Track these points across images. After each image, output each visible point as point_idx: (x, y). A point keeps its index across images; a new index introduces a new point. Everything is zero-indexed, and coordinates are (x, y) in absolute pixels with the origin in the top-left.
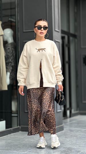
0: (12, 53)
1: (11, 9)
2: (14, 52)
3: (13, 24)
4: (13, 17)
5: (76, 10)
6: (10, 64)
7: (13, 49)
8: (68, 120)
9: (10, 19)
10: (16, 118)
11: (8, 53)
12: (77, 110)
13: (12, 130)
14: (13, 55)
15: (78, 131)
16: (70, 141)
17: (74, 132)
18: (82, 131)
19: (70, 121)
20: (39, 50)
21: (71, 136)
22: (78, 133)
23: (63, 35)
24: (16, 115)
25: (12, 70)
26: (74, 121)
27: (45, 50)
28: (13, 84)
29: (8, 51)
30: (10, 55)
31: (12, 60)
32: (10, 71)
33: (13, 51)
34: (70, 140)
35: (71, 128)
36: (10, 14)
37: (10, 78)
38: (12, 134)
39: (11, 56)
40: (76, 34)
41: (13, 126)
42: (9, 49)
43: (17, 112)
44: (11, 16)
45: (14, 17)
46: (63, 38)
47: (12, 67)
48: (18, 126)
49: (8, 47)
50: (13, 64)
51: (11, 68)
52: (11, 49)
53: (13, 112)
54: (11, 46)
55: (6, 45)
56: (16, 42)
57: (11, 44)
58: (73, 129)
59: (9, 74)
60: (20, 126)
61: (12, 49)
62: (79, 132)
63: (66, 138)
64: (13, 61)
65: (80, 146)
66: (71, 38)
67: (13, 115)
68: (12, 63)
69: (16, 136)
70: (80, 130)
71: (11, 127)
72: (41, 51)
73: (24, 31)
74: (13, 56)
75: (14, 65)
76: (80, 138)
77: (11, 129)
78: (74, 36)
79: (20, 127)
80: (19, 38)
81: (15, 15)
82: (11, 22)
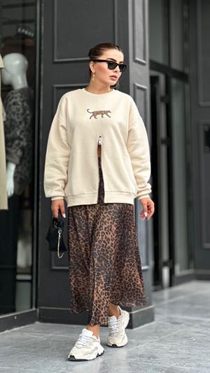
0: (23, 114)
1: (24, 5)
2: (28, 112)
3: (29, 42)
4: (27, 25)
5: (186, 14)
6: (17, 142)
7: (25, 104)
8: (166, 293)
9: (19, 30)
10: (28, 285)
11: (14, 114)
12: (188, 268)
13: (16, 318)
14: (25, 119)
15: (191, 323)
16: (172, 351)
17: (183, 325)
18: (203, 324)
19: (171, 297)
20: (95, 114)
21: (175, 336)
22: (193, 329)
23: (155, 73)
24: (28, 277)
25: (22, 159)
26: (182, 297)
27: (109, 114)
28: (23, 194)
29: (14, 108)
30: (18, 121)
31: (22, 132)
32: (17, 160)
33: (25, 111)
34: (170, 349)
35: (173, 316)
36: (20, 18)
37: (15, 178)
38: (15, 329)
39: (20, 123)
40: (187, 71)
41: (17, 306)
42: (14, 104)
43: (31, 270)
44: (24, 22)
45: (31, 26)
46: (154, 80)
47: (23, 149)
48: (31, 307)
49: (13, 100)
50: (24, 143)
51: (19, 153)
52: (20, 103)
53: (18, 271)
54: (21, 97)
55: (10, 94)
56: (34, 89)
57: (22, 91)
58: (179, 317)
59: (12, 167)
60: (36, 307)
61: (23, 105)
62: (196, 327)
63: (161, 341)
64: (25, 136)
65: (199, 366)
66: (174, 82)
67: (19, 277)
68: (21, 139)
69: (27, 335)
70: (198, 321)
71: (14, 310)
72: (99, 116)
73: (56, 60)
74: (26, 123)
75: (28, 145)
76: (199, 341)
77: (14, 316)
78: (182, 76)
79: (38, 311)
80: (42, 78)
81: (34, 21)
82: (24, 37)
